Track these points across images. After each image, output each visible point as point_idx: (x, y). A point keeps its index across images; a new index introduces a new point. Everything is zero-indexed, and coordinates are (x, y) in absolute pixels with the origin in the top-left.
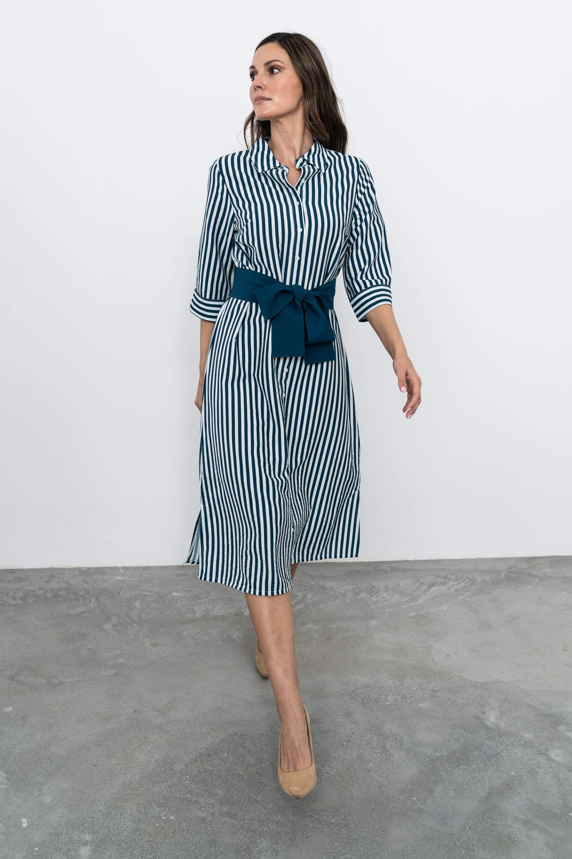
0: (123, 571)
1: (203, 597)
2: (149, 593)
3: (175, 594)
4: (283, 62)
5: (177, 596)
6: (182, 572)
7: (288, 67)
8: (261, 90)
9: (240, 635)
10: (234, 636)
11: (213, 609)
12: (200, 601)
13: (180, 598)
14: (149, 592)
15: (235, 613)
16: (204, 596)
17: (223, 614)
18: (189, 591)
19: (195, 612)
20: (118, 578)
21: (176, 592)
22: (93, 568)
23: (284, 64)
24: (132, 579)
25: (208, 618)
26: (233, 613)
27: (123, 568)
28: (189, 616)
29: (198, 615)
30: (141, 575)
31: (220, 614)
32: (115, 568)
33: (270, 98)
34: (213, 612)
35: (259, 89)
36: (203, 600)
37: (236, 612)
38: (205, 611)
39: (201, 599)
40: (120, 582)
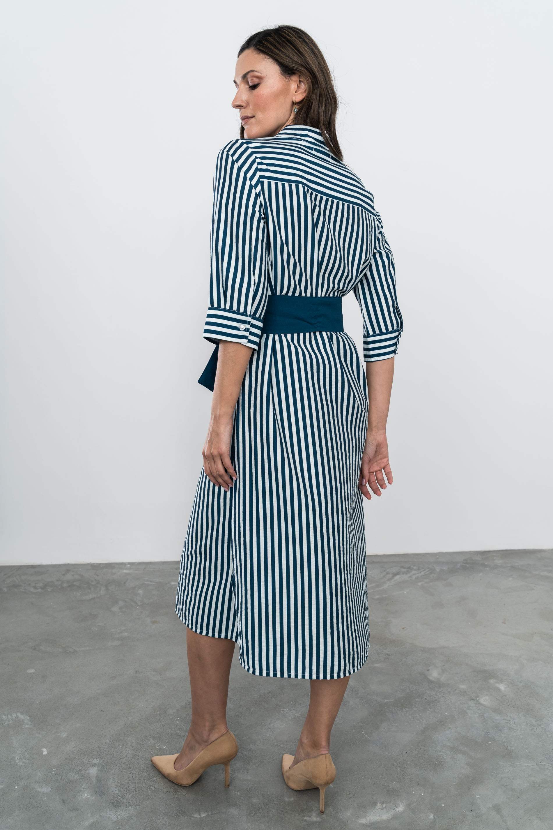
0: (129, 566)
2: (151, 583)
3: (173, 583)
8: (243, 109)
14: (151, 582)
20: (125, 571)
22: (103, 564)
24: (137, 572)
27: (129, 563)
33: (253, 115)
40: (127, 574)
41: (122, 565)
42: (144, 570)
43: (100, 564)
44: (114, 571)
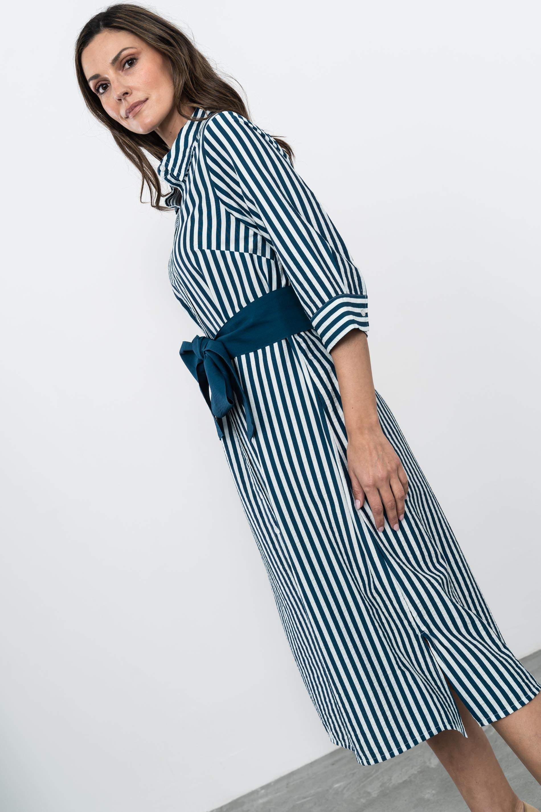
0: (263, 791)
1: (373, 773)
2: (305, 800)
3: (337, 786)
4: (133, 47)
5: (340, 787)
6: (336, 758)
7: (142, 49)
8: (130, 96)
9: (434, 792)
10: (427, 796)
11: (391, 780)
12: (371, 778)
13: (345, 788)
14: (304, 798)
15: (418, 772)
16: (374, 771)
17: (404, 779)
18: (354, 774)
19: (369, 793)
20: (261, 801)
21: (338, 782)
22: (225, 806)
23: (136, 48)
24: (278, 794)
25: (388, 791)
26: (416, 772)
27: (262, 788)
28: (363, 801)
29: (374, 794)
30: (287, 784)
31: (401, 781)
32: (252, 793)
33: (147, 98)
34: (391, 783)
35: (126, 97)
36: (374, 776)
37: (419, 770)
38: (381, 786)
39: (371, 776)
40: (265, 804)
41: (253, 795)
42: (287, 787)
43: (221, 808)
44: (245, 808)
